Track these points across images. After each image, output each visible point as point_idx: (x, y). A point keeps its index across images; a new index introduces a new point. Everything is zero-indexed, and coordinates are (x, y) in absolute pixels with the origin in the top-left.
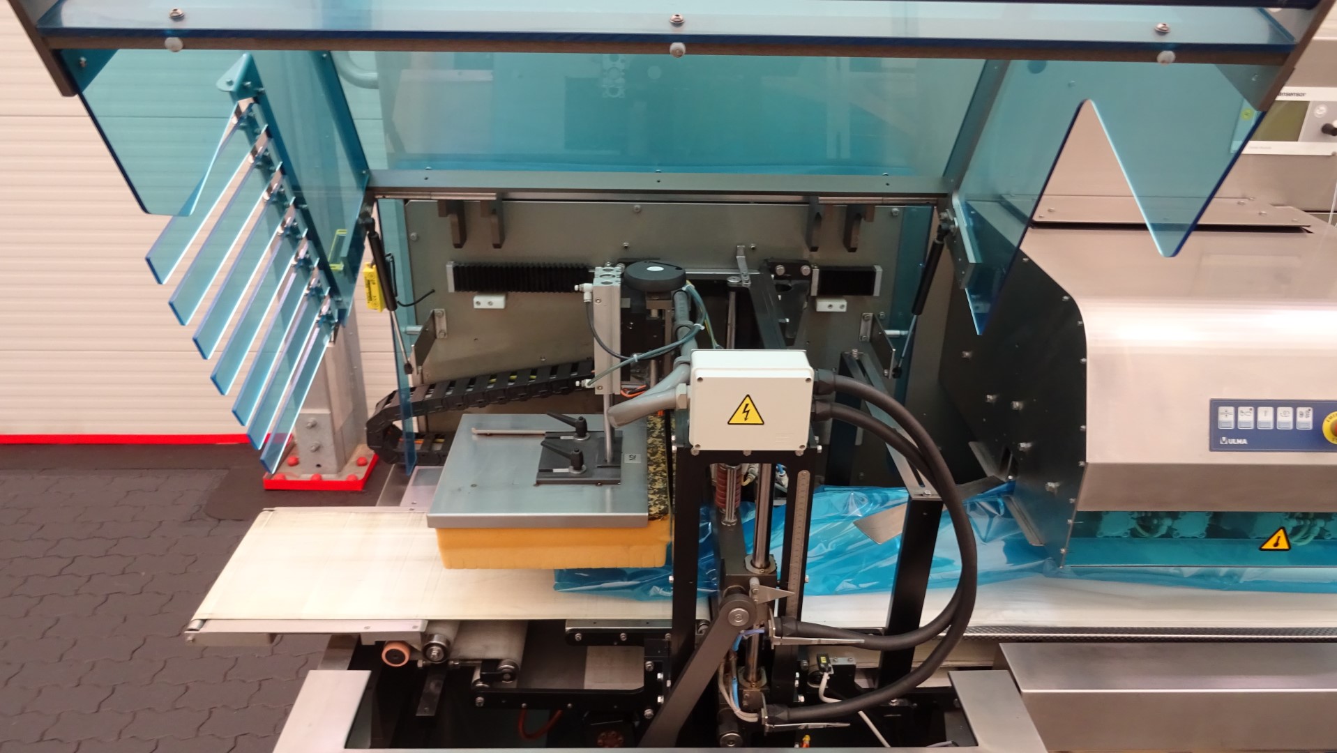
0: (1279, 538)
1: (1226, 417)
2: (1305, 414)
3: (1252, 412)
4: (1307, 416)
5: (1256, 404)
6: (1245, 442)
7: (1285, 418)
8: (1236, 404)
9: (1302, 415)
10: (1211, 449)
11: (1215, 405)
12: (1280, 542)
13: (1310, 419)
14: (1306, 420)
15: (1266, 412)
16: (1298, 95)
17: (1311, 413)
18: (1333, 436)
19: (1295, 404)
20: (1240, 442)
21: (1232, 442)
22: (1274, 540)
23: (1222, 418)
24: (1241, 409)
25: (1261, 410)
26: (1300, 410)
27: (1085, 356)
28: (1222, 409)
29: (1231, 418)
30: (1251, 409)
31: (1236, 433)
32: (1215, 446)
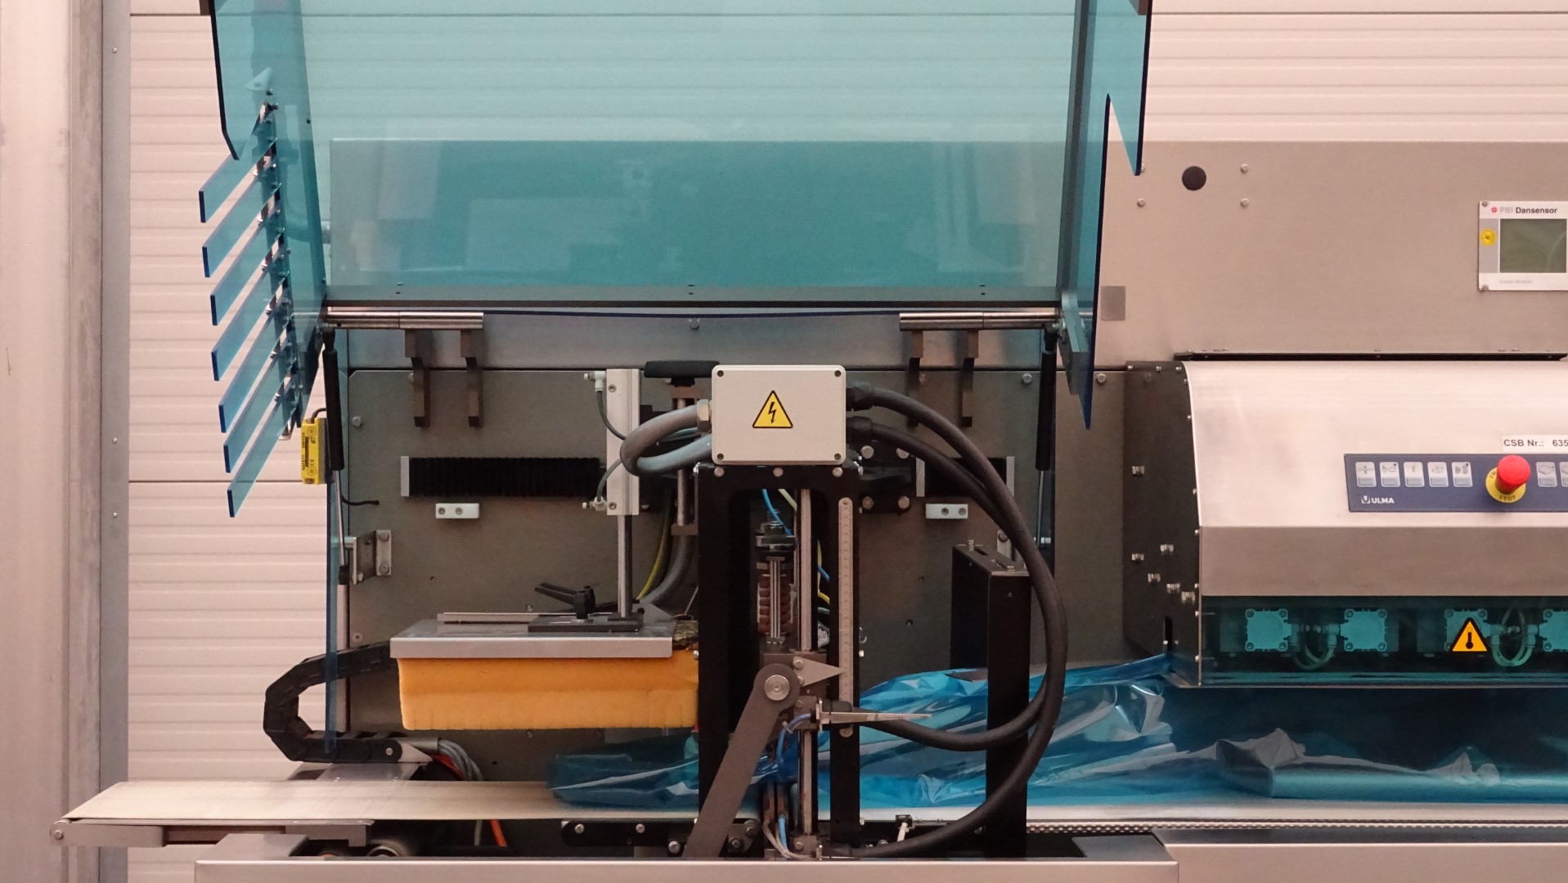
0: (1470, 634)
1: (1366, 474)
2: (1462, 470)
3: (1397, 467)
4: (1465, 472)
5: (1401, 459)
6: (1391, 501)
7: (1438, 474)
8: (1377, 459)
9: (1458, 470)
10: (1351, 510)
11: (1351, 461)
12: (1473, 641)
13: (1469, 475)
14: (1464, 476)
15: (1413, 468)
16: (1547, 211)
17: (1469, 468)
18: (1500, 494)
19: (1449, 459)
20: (1385, 501)
21: (1376, 501)
22: (1464, 639)
23: (1360, 475)
24: (1382, 464)
25: (1407, 466)
26: (1454, 465)
27: (1190, 414)
28: (1359, 465)
29: (1372, 474)
30: (1395, 465)
31: (1379, 490)
32: (1355, 505)
